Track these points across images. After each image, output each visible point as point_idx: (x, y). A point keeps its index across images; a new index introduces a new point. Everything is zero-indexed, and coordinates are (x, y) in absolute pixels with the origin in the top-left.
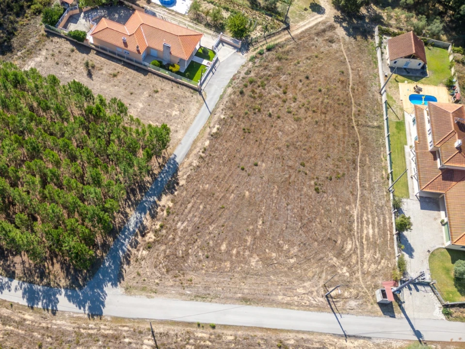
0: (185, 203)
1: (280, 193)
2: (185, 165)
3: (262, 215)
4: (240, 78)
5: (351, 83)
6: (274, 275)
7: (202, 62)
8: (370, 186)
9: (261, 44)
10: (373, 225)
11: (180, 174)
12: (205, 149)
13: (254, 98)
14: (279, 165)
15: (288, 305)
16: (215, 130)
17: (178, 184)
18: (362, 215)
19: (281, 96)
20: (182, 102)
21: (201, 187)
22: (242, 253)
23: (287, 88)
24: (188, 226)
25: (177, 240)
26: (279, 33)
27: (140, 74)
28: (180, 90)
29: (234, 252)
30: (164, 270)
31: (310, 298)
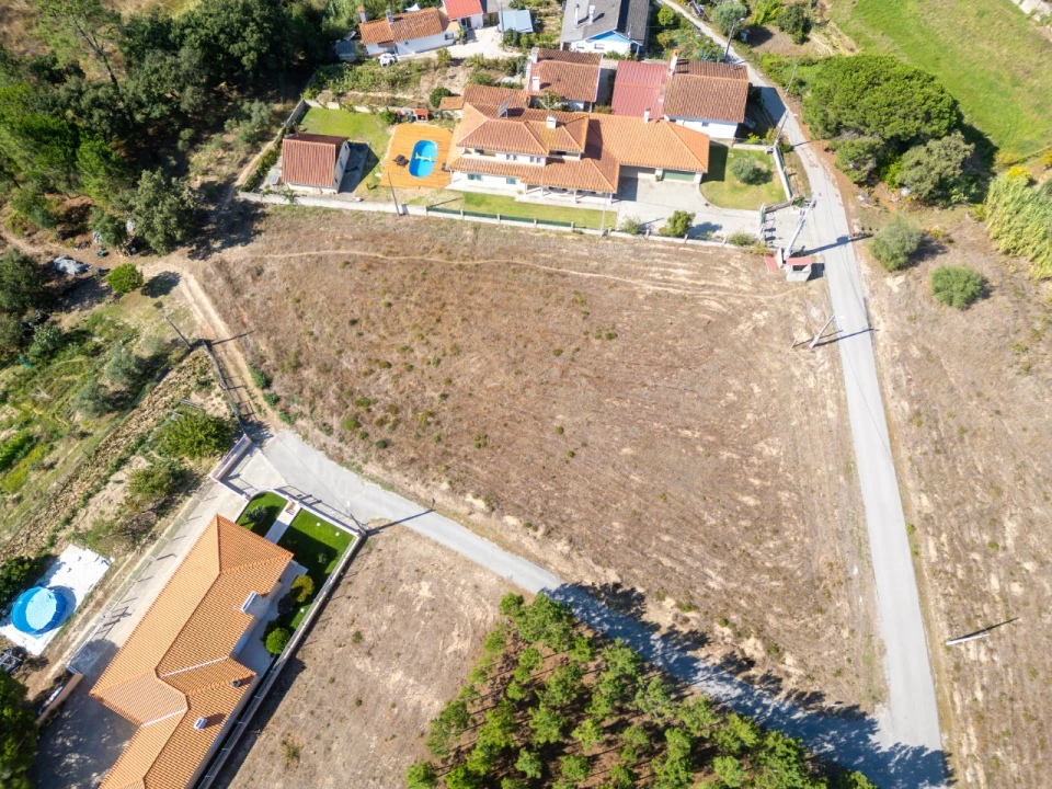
0: (665, 573)
1: (621, 395)
2: (567, 569)
3: (672, 429)
4: (340, 445)
5: (374, 254)
6: (790, 420)
7: (281, 524)
8: (596, 260)
9: (246, 397)
10: (669, 266)
11: (588, 582)
12: (529, 525)
13: (398, 421)
14: (561, 391)
15: (841, 404)
16: (480, 504)
17: (617, 586)
18: (652, 279)
19: (395, 373)
20: (396, 575)
21: (619, 537)
22: (756, 470)
23: (378, 361)
24: (714, 567)
25: (749, 589)
26: (219, 361)
28: (359, 579)
29: (757, 482)
30: (820, 618)
31: (821, 369)
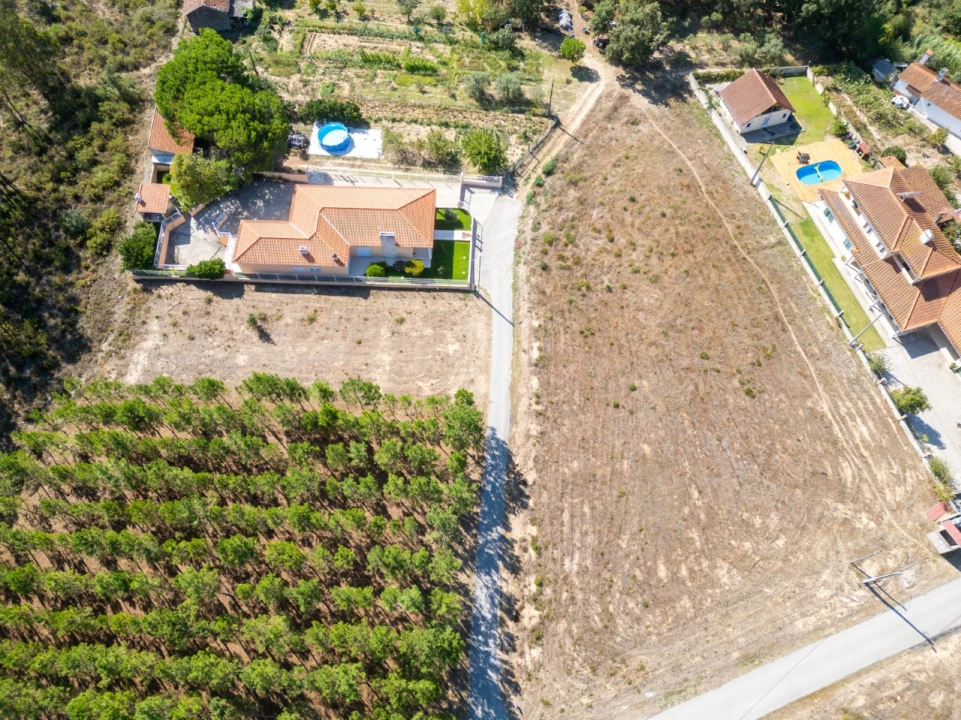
0: (555, 518)
1: (697, 424)
2: (519, 440)
3: (691, 479)
4: (529, 241)
5: (701, 184)
6: (768, 585)
7: (453, 235)
8: (821, 351)
9: (531, 167)
10: (861, 416)
11: (517, 460)
12: (538, 397)
13: (568, 268)
14: (669, 374)
15: (818, 632)
16: (535, 354)
17: (525, 483)
18: (836, 407)
19: (608, 247)
20: (454, 324)
21: (566, 470)
22: (696, 568)
23: (610, 231)
24: (584, 559)
25: (580, 596)
26: (548, 137)
27: (356, 299)
28: (440, 302)
29: (684, 572)
30: (587, 671)
31: (845, 600)
